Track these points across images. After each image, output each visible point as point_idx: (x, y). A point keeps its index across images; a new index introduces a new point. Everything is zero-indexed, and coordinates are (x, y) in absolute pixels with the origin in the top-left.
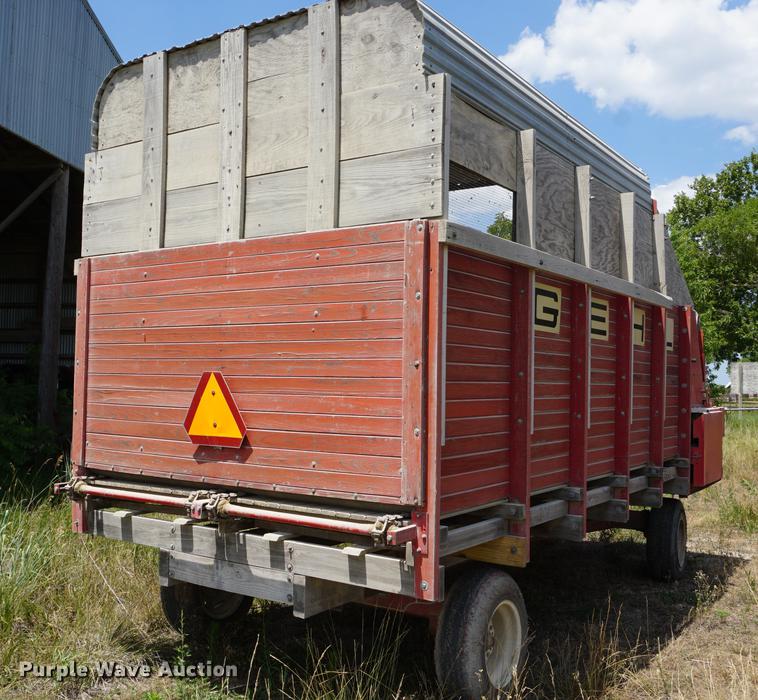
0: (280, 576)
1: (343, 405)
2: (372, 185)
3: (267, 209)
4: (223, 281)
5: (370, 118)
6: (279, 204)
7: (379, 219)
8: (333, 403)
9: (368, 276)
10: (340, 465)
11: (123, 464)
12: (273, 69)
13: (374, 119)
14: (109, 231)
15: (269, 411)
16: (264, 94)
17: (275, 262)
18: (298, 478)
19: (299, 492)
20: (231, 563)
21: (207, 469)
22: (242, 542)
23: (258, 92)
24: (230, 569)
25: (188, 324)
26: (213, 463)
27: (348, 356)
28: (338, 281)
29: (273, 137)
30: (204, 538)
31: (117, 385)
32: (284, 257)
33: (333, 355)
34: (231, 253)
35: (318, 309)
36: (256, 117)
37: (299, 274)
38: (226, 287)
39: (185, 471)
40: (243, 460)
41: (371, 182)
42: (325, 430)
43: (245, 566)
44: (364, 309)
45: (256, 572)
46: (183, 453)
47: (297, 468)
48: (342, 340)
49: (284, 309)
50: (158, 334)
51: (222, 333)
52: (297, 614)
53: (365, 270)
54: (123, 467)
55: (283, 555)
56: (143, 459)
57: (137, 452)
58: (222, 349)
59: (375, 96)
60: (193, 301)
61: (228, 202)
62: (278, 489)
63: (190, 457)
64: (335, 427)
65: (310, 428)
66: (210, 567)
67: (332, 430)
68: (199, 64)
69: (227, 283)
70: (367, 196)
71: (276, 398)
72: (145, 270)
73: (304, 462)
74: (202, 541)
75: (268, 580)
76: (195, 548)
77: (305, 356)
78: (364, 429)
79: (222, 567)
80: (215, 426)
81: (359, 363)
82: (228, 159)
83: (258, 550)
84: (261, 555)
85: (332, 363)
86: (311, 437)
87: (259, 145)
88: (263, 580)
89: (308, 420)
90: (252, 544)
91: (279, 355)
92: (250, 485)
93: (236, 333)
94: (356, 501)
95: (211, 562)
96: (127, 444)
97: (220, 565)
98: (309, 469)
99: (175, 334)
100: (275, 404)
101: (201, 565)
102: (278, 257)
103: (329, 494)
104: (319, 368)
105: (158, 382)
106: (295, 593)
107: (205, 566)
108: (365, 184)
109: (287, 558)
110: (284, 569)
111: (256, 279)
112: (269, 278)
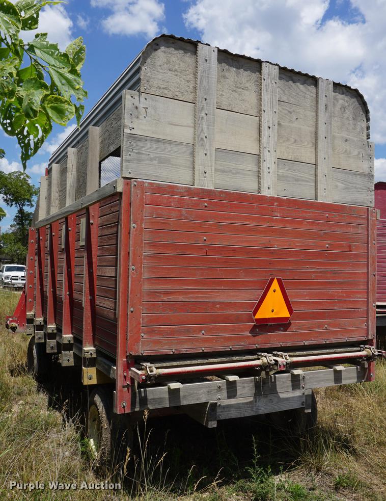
0: (298, 393)
1: (341, 294)
2: (345, 184)
3: (289, 181)
4: (272, 221)
5: (344, 151)
6: (297, 180)
7: (349, 202)
8: (336, 294)
9: (352, 230)
10: (339, 325)
11: (186, 346)
12: (292, 100)
13: (346, 151)
14: (155, 162)
15: (301, 300)
16: (287, 112)
17: (304, 215)
18: (318, 335)
19: (317, 343)
20: (266, 396)
21: (260, 340)
22: (273, 380)
23: (283, 109)
24: (265, 400)
25: (245, 245)
26: (264, 335)
27: (343, 270)
28: (338, 231)
29: (293, 140)
30: (246, 385)
31: (178, 287)
32: (309, 213)
33: (336, 269)
34: (276, 204)
35: (328, 244)
36: (282, 123)
37: (318, 224)
38: (273, 224)
39: (243, 344)
40: (285, 330)
41: (345, 183)
42: (332, 308)
43: (275, 395)
44: (350, 246)
45: (282, 396)
46: (242, 331)
47: (317, 330)
48: (340, 261)
49: (310, 242)
50: (219, 250)
51: (271, 253)
52: (306, 411)
53: (349, 227)
54: (185, 349)
55: (300, 381)
56: (205, 340)
57: (200, 336)
58: (271, 263)
59: (346, 141)
60: (248, 230)
61: (268, 171)
62: (306, 343)
63: (247, 334)
64: (337, 306)
65: (325, 307)
66: (251, 402)
67: (336, 308)
68: (242, 71)
69: (273, 222)
70: (344, 189)
71: (306, 292)
72: (206, 202)
73: (321, 326)
74: (244, 387)
75: (289, 398)
76: (239, 393)
77: (322, 269)
78: (350, 306)
79: (259, 400)
80: (273, 311)
81: (348, 273)
82: (268, 143)
83: (284, 382)
84: (285, 385)
85: (335, 273)
86: (325, 313)
87: (284, 142)
88: (287, 399)
89: (323, 303)
90: (280, 379)
91: (308, 268)
92: (289, 344)
93: (280, 253)
94: (347, 342)
95: (252, 399)
96: (188, 331)
97: (258, 400)
98: (324, 330)
99: (235, 250)
100: (306, 295)
101: (243, 403)
102: (306, 212)
103: (334, 341)
104: (329, 275)
105: (220, 283)
106: (306, 399)
107: (247, 403)
108: (342, 183)
109: (302, 382)
110: (300, 388)
111: (292, 222)
112: (301, 223)
